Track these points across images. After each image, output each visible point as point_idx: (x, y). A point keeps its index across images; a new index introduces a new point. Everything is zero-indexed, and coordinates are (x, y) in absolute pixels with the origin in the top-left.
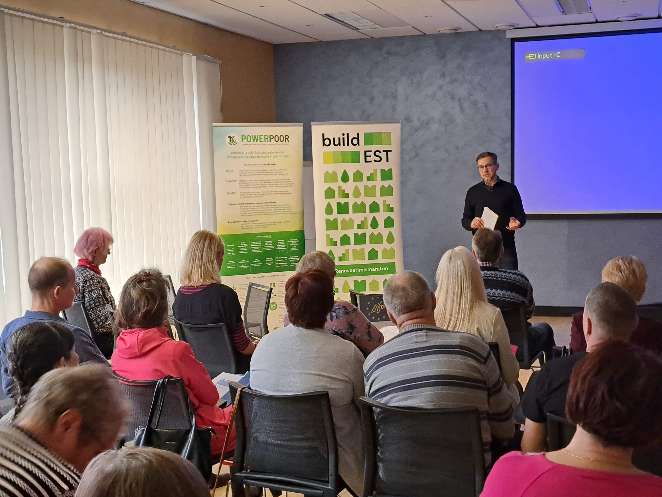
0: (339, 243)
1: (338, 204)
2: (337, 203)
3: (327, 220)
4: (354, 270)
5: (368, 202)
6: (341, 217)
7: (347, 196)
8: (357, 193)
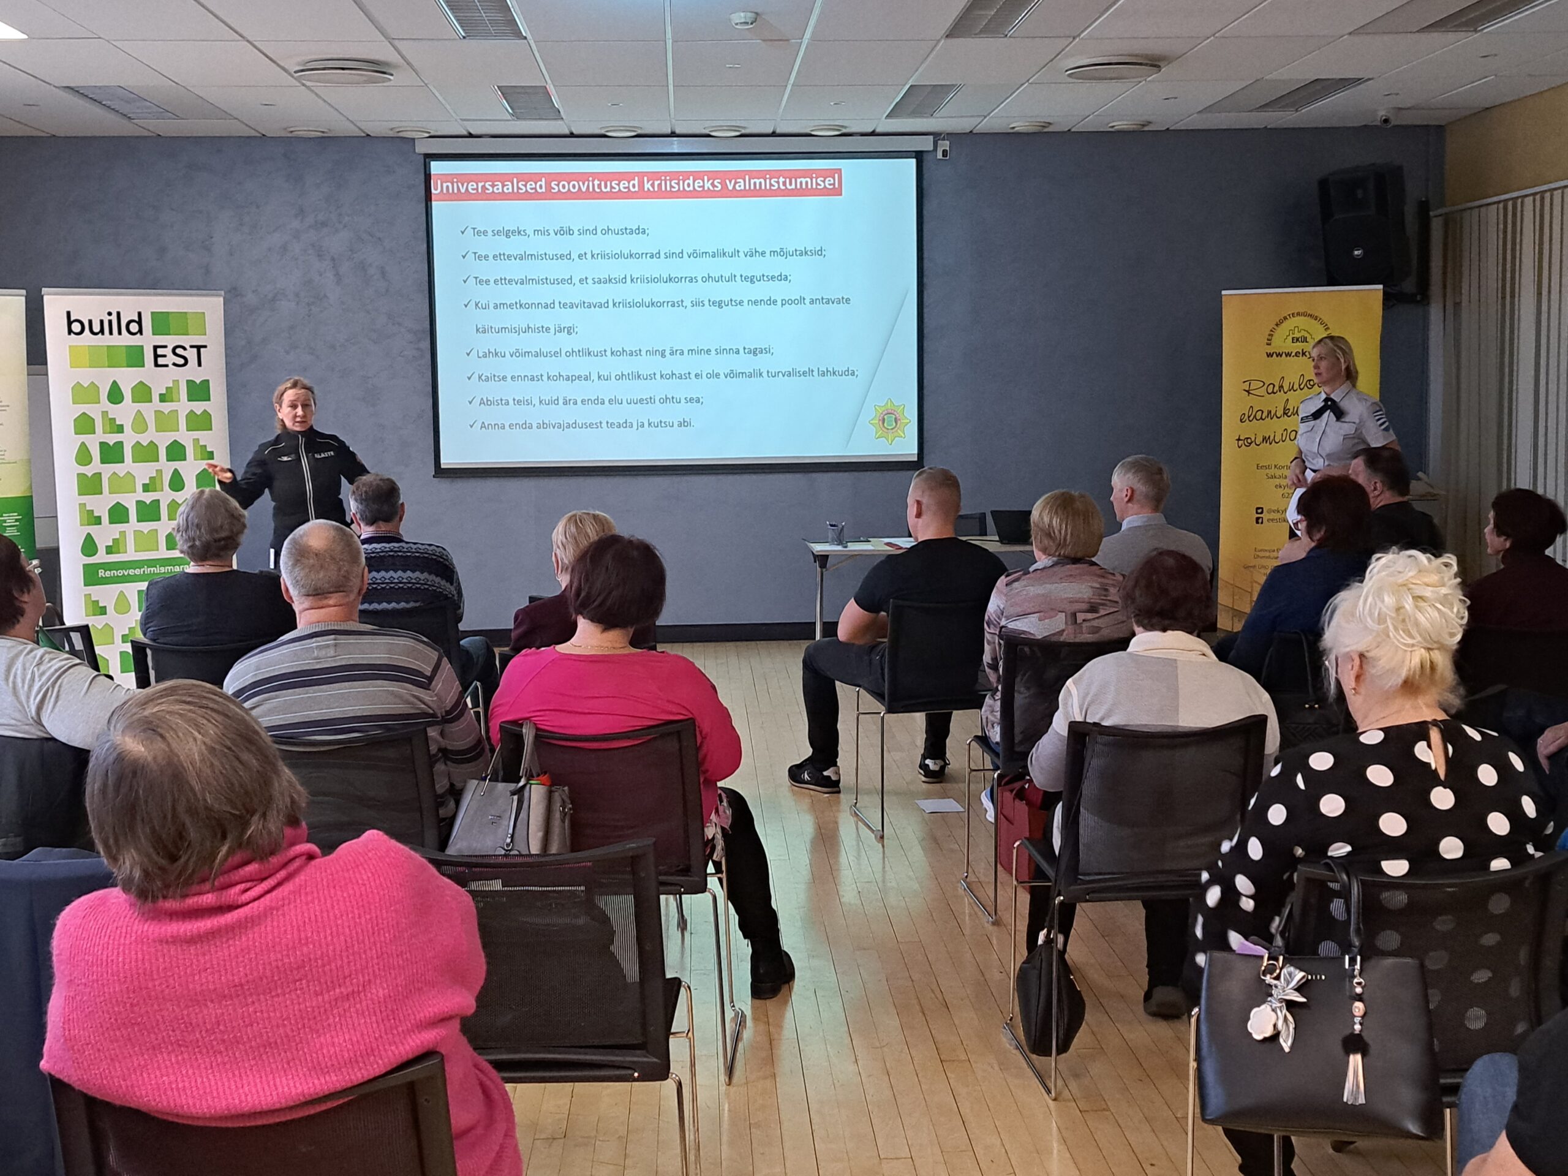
0: (105, 519)
1: (103, 445)
2: (101, 443)
3: (81, 476)
4: (137, 572)
5: (163, 442)
6: (107, 470)
7: (120, 429)
8: (140, 424)
